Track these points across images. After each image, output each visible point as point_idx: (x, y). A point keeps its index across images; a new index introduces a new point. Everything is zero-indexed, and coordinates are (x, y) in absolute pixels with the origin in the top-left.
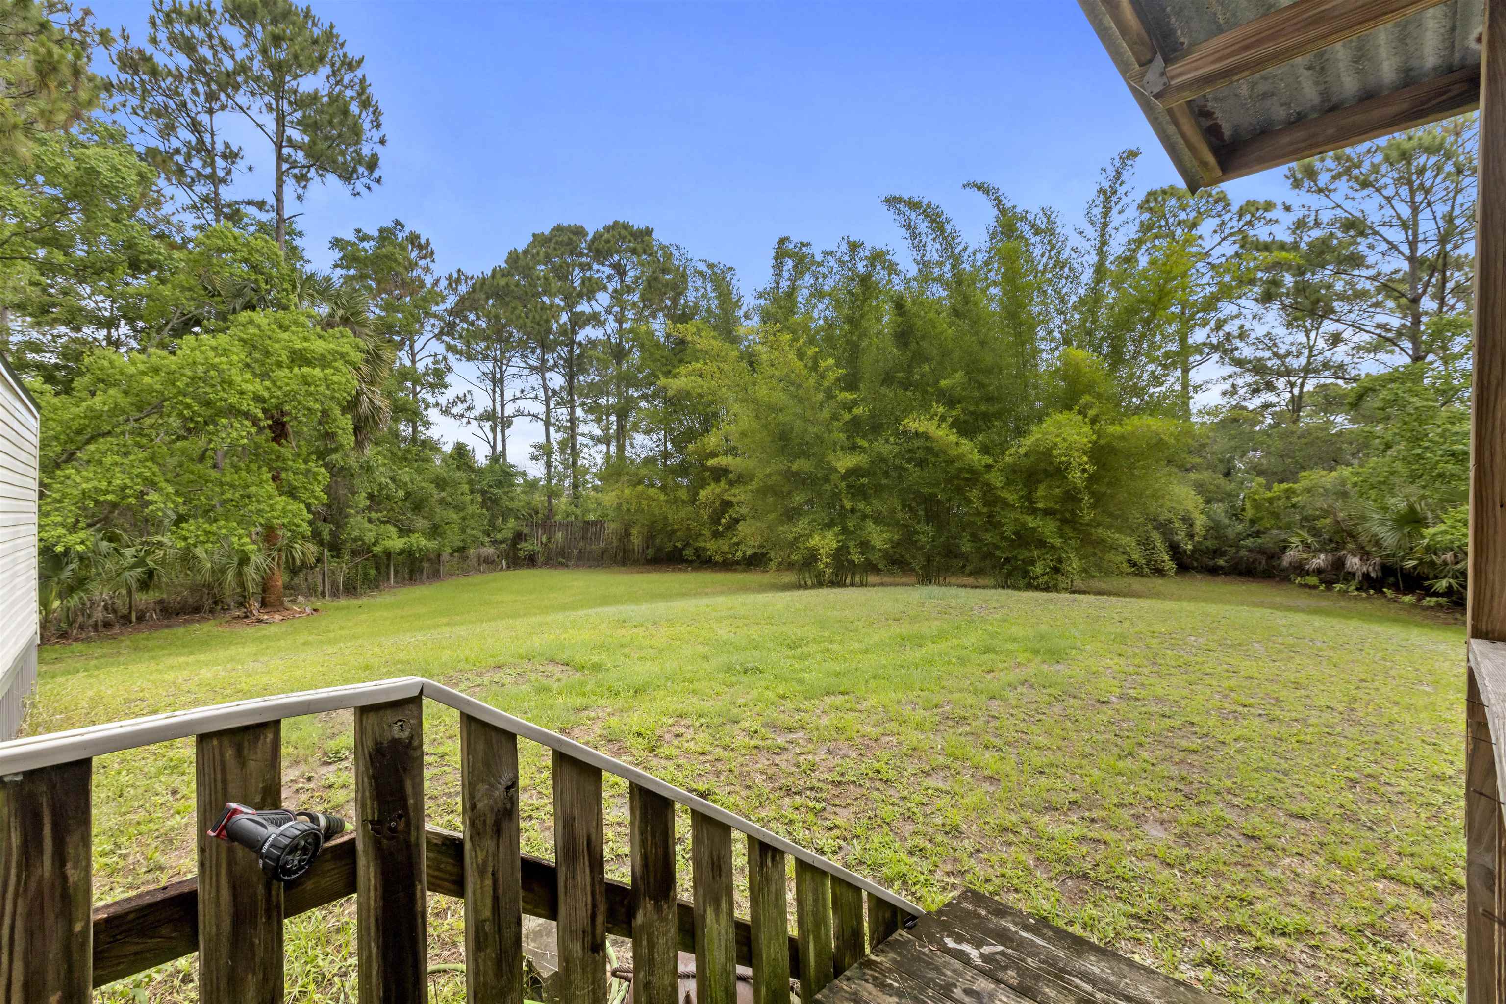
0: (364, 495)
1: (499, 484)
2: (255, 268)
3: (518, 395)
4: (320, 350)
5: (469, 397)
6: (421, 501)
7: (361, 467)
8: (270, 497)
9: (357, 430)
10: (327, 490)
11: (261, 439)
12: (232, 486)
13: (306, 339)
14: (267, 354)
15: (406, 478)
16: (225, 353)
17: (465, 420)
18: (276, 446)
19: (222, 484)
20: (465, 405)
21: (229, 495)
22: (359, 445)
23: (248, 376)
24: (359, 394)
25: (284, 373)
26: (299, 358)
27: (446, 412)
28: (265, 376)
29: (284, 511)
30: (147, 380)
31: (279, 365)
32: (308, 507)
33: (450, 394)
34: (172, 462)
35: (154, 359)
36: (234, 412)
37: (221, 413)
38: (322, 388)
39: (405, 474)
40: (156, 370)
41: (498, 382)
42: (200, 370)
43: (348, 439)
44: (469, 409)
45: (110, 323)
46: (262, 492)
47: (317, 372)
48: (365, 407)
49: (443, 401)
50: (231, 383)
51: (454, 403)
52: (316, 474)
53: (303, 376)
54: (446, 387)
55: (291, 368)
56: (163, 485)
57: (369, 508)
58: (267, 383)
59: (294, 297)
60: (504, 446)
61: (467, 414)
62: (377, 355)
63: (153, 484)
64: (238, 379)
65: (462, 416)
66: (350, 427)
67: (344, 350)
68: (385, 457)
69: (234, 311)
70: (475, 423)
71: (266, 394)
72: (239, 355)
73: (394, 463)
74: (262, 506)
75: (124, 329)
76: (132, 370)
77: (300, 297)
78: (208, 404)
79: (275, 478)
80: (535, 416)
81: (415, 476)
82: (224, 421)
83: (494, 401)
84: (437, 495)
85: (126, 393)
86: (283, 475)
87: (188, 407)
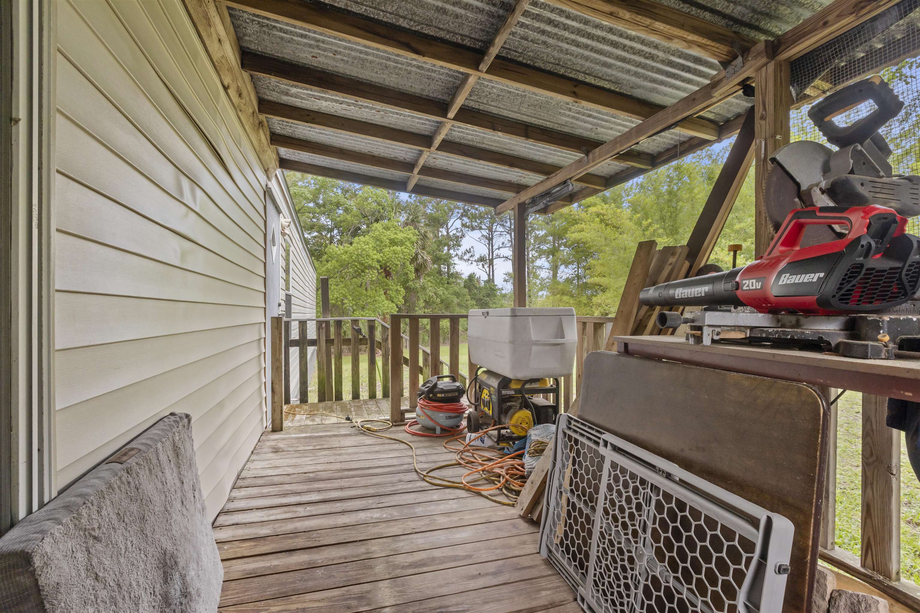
0: (422, 301)
1: (488, 295)
2: (379, 204)
3: (501, 246)
4: (400, 238)
5: (472, 250)
6: (449, 304)
7: (421, 288)
8: (383, 301)
9: (417, 270)
10: (404, 298)
11: (380, 277)
12: (370, 297)
13: (396, 233)
14: (382, 242)
15: (441, 293)
16: (368, 244)
17: (470, 262)
18: (386, 280)
19: (367, 296)
20: (470, 254)
21: (369, 301)
22: (418, 277)
23: (375, 252)
24: (417, 255)
25: (387, 249)
26: (393, 242)
27: (461, 258)
28: (380, 251)
29: (388, 307)
30: (344, 257)
31: (386, 246)
32: (397, 306)
33: (462, 249)
34: (351, 287)
35: (346, 248)
36: (370, 267)
37: (366, 268)
38: (400, 255)
39: (440, 291)
40: (346, 252)
41: (490, 239)
42: (360, 251)
43: (412, 276)
44: (472, 256)
45: (331, 230)
46: (380, 299)
47: (399, 248)
48: (420, 260)
49: (460, 253)
50: (369, 256)
51: (465, 254)
52: (400, 291)
53: (394, 251)
54: (460, 246)
55: (389, 247)
56: (349, 297)
57: (424, 307)
58: (381, 254)
59: (393, 214)
60: (493, 274)
61: (471, 259)
62: (426, 236)
63: (345, 297)
64: (371, 254)
65: (469, 260)
66: (413, 270)
67: (409, 237)
68: (432, 282)
69: (372, 223)
70: (475, 263)
71: (381, 259)
72: (372, 244)
73: (436, 285)
74: (380, 305)
75: (336, 231)
76: (339, 252)
77: (395, 213)
78: (363, 264)
79: (385, 293)
80: (507, 258)
81: (445, 292)
82: (367, 271)
83: (489, 250)
84: (456, 300)
85: (337, 261)
86: (388, 292)
87: (356, 266)
